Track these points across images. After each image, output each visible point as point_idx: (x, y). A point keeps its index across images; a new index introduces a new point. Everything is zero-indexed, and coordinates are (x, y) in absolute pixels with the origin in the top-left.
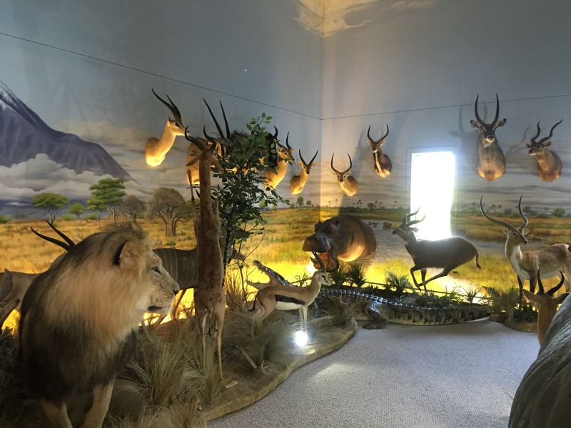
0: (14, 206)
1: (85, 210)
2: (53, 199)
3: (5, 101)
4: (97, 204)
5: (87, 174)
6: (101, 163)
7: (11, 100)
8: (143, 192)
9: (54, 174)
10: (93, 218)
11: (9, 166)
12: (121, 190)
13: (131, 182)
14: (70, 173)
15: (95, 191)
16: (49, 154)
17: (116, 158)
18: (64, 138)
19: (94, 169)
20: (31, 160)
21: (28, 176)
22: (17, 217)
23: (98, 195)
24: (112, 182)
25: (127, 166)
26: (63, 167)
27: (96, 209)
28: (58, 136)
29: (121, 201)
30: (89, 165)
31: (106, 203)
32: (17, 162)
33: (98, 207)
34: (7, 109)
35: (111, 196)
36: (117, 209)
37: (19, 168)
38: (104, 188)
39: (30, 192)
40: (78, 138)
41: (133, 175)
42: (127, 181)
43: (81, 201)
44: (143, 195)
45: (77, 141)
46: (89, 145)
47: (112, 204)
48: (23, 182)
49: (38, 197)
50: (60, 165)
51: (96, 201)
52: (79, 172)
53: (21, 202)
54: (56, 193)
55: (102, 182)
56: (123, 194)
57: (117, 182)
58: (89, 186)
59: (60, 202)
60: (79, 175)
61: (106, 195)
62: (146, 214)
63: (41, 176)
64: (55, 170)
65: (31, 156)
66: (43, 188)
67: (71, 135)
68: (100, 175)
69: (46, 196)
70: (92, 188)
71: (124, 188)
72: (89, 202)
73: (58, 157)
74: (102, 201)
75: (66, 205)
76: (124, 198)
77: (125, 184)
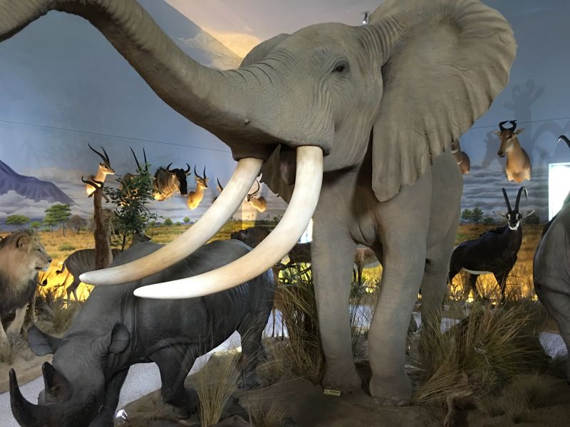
1: (42, 226)
2: (19, 219)
4: (51, 221)
5: (43, 202)
6: (53, 194)
10: (47, 231)
12: (68, 212)
14: (31, 201)
15: (48, 213)
16: (16, 190)
17: (64, 191)
18: (27, 180)
19: (49, 198)
23: (51, 215)
24: (61, 206)
26: (26, 198)
27: (49, 224)
28: (23, 178)
29: (68, 219)
30: (44, 196)
31: (56, 221)
33: (51, 223)
35: (61, 216)
36: (65, 224)
38: (55, 211)
40: (36, 179)
41: (76, 201)
42: (73, 205)
43: (40, 220)
45: (36, 181)
46: (44, 183)
47: (61, 221)
49: (9, 217)
50: (24, 197)
51: (50, 219)
52: (38, 201)
54: (21, 215)
55: (53, 207)
56: (70, 214)
57: (65, 206)
58: (45, 210)
59: (24, 221)
60: (37, 203)
61: (57, 216)
62: (87, 227)
65: (5, 192)
67: (31, 177)
68: (52, 202)
69: (15, 217)
70: (47, 211)
71: (70, 210)
72: (44, 220)
73: (23, 192)
74: (54, 219)
75: (28, 222)
76: (70, 217)
77: (71, 208)
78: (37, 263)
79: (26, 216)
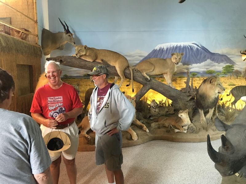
0: (201, 73)
1: (221, 74)
3: (200, 47)
5: (221, 64)
6: (226, 60)
7: (201, 47)
8: (241, 68)
9: (212, 65)
10: (223, 77)
11: (200, 63)
12: (233, 68)
13: (237, 66)
14: (216, 64)
15: (224, 69)
16: (210, 59)
17: (231, 59)
18: (215, 54)
19: (224, 62)
20: (206, 61)
21: (205, 66)
22: (202, 76)
23: (225, 70)
24: (230, 66)
25: (235, 61)
26: (215, 62)
27: (224, 74)
28: (213, 54)
30: (222, 61)
32: (202, 62)
33: (225, 73)
34: (200, 49)
35: (229, 70)
36: (231, 74)
37: (203, 64)
38: (227, 68)
39: (205, 70)
41: (237, 63)
43: (220, 72)
44: (241, 69)
45: (219, 55)
46: (223, 55)
47: (229, 72)
48: (203, 67)
49: (208, 71)
52: (219, 64)
53: (203, 72)
54: (212, 70)
55: (226, 66)
56: (234, 69)
57: (232, 66)
58: (222, 67)
59: (213, 72)
60: (219, 65)
61: (228, 70)
62: (242, 75)
63: (208, 65)
64: (212, 63)
65: (206, 60)
66: (209, 68)
67: (217, 53)
68: (226, 64)
69: (210, 70)
71: (234, 67)
72: (222, 72)
73: (213, 60)
74: (226, 72)
75: (215, 73)
76: (234, 71)
77: (234, 66)
78: (218, 90)
79: (214, 70)
